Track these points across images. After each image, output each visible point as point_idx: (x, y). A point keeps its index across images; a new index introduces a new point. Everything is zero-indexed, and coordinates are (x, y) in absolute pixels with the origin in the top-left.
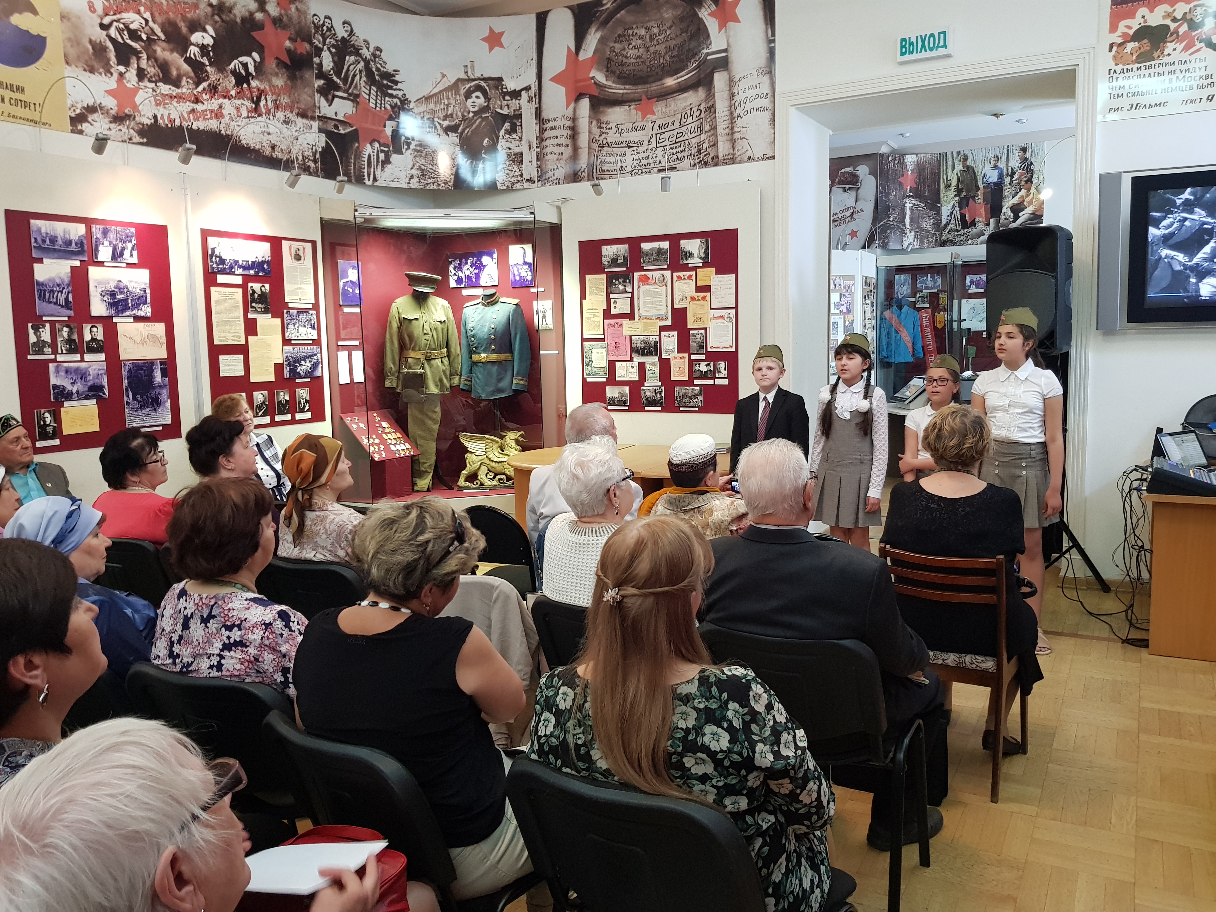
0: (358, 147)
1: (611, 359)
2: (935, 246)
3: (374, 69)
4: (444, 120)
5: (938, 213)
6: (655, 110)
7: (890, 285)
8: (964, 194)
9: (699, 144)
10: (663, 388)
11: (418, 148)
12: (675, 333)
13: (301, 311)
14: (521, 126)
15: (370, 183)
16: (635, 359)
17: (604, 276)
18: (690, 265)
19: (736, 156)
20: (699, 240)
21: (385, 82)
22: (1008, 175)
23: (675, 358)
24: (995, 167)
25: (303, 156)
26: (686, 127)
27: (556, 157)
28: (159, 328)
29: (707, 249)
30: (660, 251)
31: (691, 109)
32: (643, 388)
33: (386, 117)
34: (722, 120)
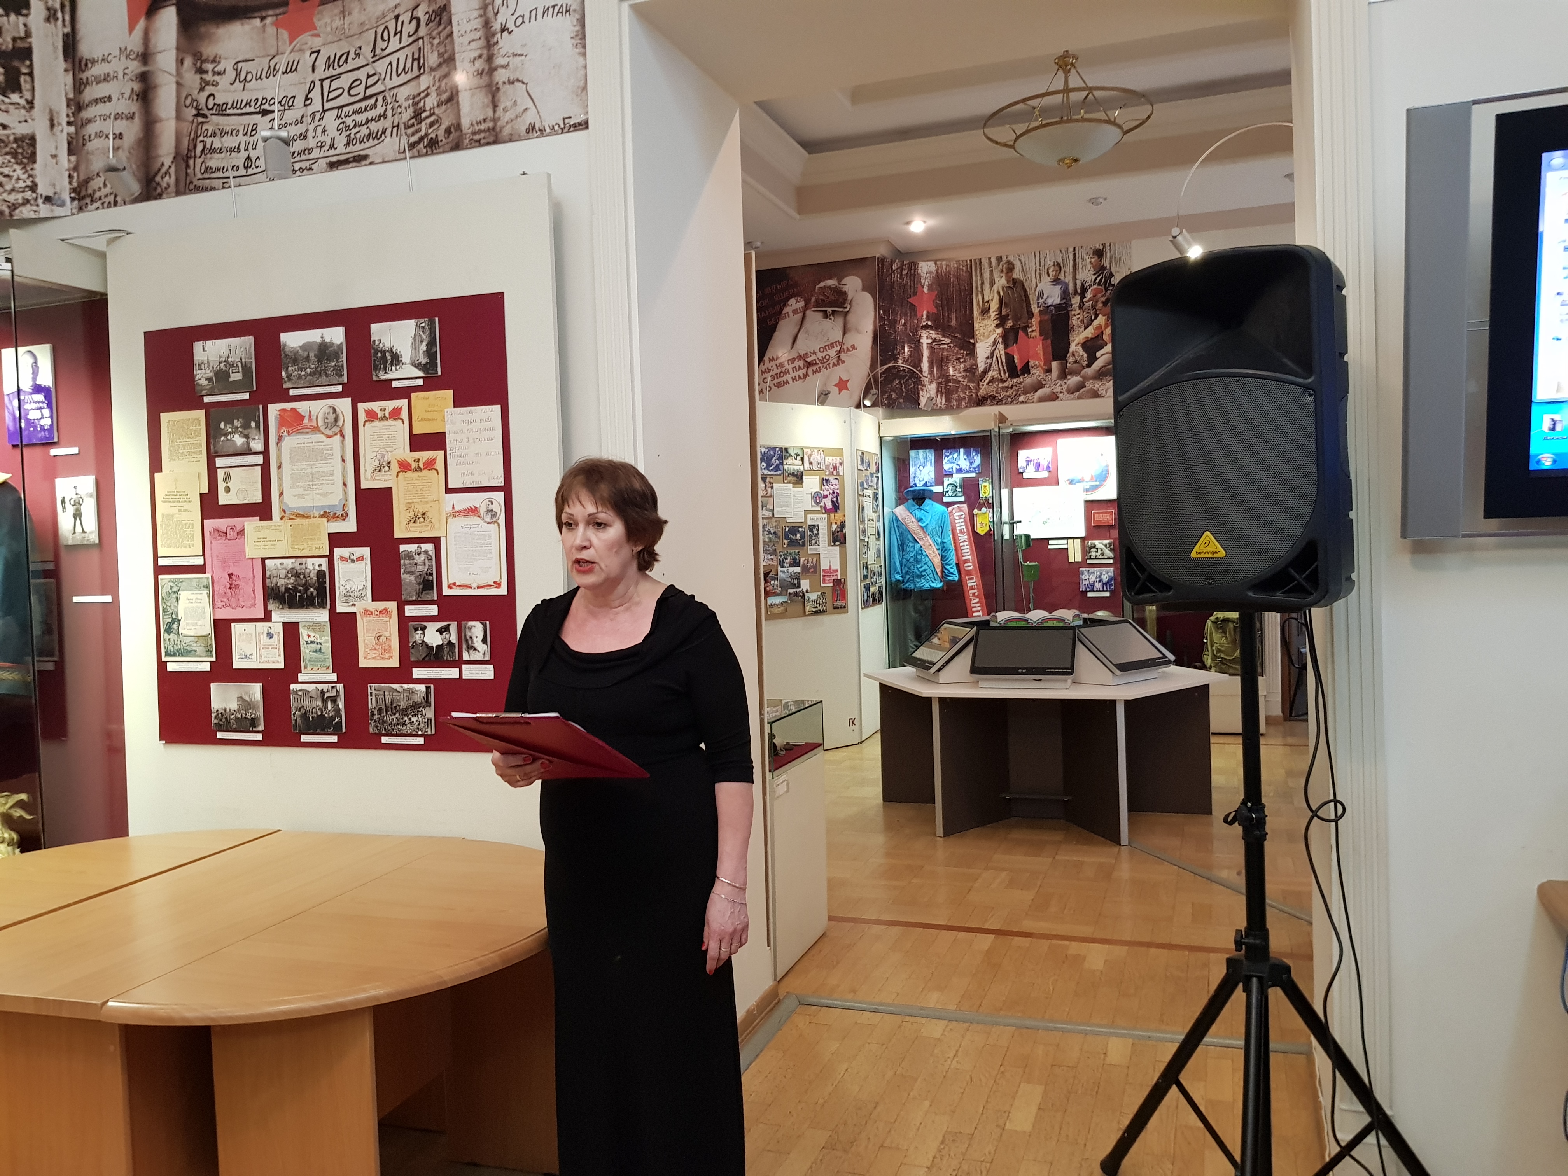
1: (222, 614)
2: (970, 405)
5: (971, 350)
6: (318, 24)
7: (902, 467)
8: (1010, 323)
9: (417, 99)
10: (340, 687)
12: (366, 551)
14: (31, 74)
16: (275, 616)
17: (201, 414)
18: (395, 384)
19: (499, 124)
20: (412, 323)
22: (1076, 293)
23: (367, 612)
26: (387, 60)
27: (110, 142)
29: (431, 344)
30: (324, 351)
31: (397, 17)
32: (293, 687)
34: (465, 40)
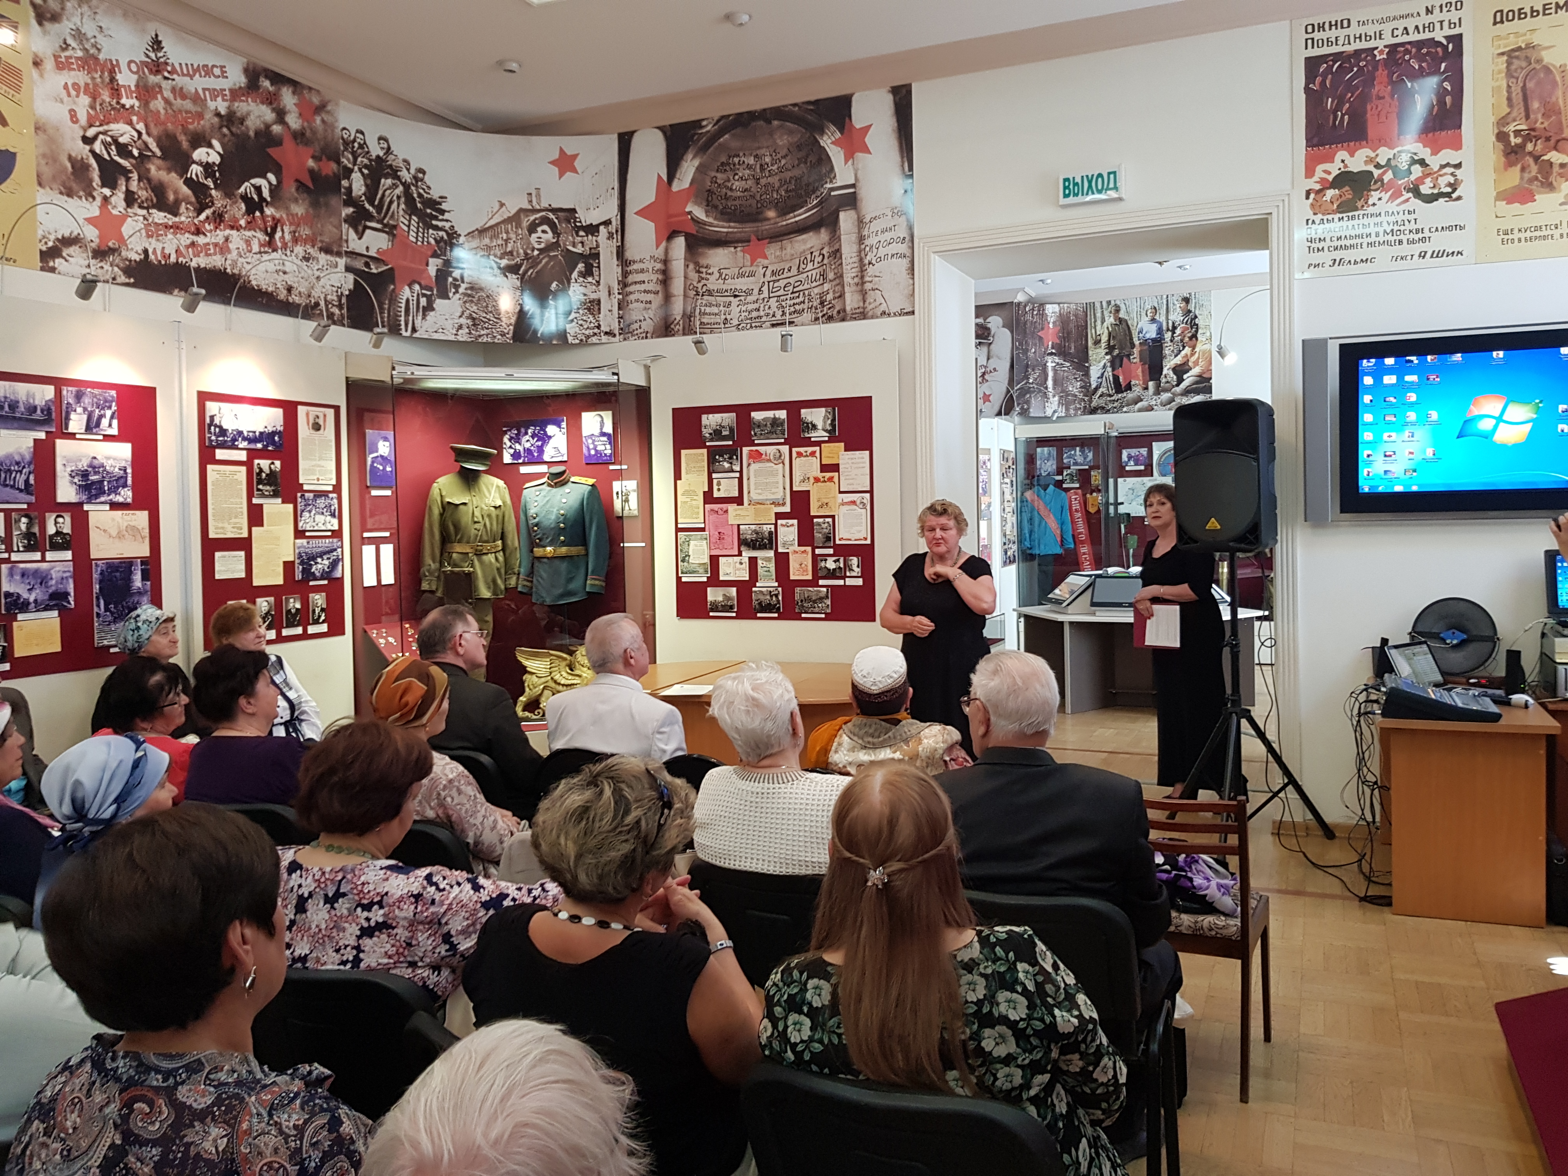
0: (394, 290)
1: (715, 553)
2: (1084, 413)
3: (415, 195)
4: (501, 259)
5: (1087, 374)
6: (768, 253)
7: (1031, 460)
8: (1116, 352)
9: (822, 295)
10: (780, 589)
11: (469, 292)
12: (795, 522)
13: (319, 494)
14: (599, 267)
15: (408, 334)
16: (744, 554)
17: (705, 451)
18: (813, 439)
19: (866, 310)
20: (823, 410)
21: (429, 211)
22: (1168, 330)
23: (795, 552)
24: (1153, 320)
25: (326, 301)
26: (805, 275)
27: (643, 305)
28: (141, 518)
29: (833, 420)
30: (775, 422)
31: (812, 253)
32: (754, 589)
33: (430, 253)
34: (849, 267)
